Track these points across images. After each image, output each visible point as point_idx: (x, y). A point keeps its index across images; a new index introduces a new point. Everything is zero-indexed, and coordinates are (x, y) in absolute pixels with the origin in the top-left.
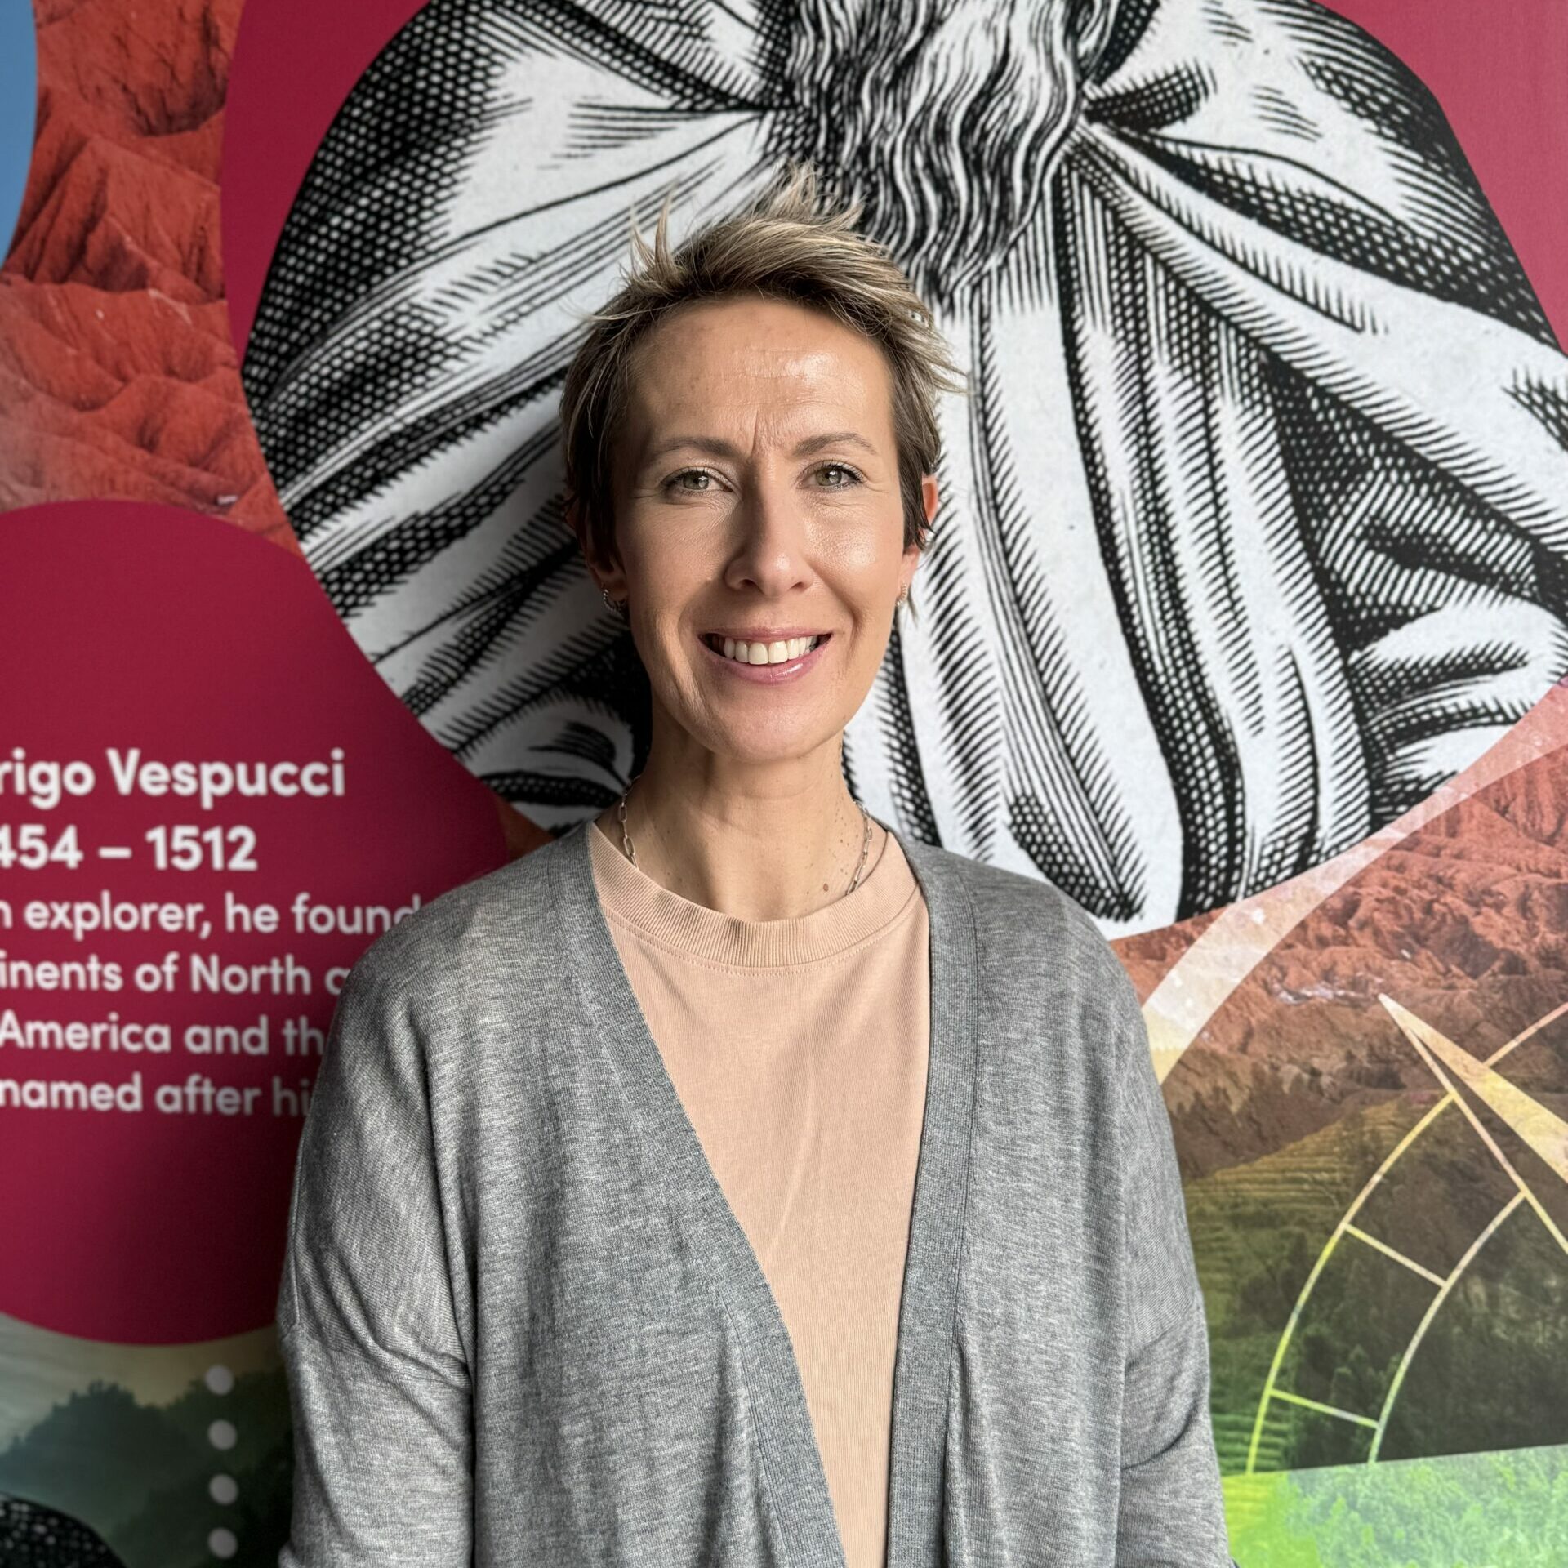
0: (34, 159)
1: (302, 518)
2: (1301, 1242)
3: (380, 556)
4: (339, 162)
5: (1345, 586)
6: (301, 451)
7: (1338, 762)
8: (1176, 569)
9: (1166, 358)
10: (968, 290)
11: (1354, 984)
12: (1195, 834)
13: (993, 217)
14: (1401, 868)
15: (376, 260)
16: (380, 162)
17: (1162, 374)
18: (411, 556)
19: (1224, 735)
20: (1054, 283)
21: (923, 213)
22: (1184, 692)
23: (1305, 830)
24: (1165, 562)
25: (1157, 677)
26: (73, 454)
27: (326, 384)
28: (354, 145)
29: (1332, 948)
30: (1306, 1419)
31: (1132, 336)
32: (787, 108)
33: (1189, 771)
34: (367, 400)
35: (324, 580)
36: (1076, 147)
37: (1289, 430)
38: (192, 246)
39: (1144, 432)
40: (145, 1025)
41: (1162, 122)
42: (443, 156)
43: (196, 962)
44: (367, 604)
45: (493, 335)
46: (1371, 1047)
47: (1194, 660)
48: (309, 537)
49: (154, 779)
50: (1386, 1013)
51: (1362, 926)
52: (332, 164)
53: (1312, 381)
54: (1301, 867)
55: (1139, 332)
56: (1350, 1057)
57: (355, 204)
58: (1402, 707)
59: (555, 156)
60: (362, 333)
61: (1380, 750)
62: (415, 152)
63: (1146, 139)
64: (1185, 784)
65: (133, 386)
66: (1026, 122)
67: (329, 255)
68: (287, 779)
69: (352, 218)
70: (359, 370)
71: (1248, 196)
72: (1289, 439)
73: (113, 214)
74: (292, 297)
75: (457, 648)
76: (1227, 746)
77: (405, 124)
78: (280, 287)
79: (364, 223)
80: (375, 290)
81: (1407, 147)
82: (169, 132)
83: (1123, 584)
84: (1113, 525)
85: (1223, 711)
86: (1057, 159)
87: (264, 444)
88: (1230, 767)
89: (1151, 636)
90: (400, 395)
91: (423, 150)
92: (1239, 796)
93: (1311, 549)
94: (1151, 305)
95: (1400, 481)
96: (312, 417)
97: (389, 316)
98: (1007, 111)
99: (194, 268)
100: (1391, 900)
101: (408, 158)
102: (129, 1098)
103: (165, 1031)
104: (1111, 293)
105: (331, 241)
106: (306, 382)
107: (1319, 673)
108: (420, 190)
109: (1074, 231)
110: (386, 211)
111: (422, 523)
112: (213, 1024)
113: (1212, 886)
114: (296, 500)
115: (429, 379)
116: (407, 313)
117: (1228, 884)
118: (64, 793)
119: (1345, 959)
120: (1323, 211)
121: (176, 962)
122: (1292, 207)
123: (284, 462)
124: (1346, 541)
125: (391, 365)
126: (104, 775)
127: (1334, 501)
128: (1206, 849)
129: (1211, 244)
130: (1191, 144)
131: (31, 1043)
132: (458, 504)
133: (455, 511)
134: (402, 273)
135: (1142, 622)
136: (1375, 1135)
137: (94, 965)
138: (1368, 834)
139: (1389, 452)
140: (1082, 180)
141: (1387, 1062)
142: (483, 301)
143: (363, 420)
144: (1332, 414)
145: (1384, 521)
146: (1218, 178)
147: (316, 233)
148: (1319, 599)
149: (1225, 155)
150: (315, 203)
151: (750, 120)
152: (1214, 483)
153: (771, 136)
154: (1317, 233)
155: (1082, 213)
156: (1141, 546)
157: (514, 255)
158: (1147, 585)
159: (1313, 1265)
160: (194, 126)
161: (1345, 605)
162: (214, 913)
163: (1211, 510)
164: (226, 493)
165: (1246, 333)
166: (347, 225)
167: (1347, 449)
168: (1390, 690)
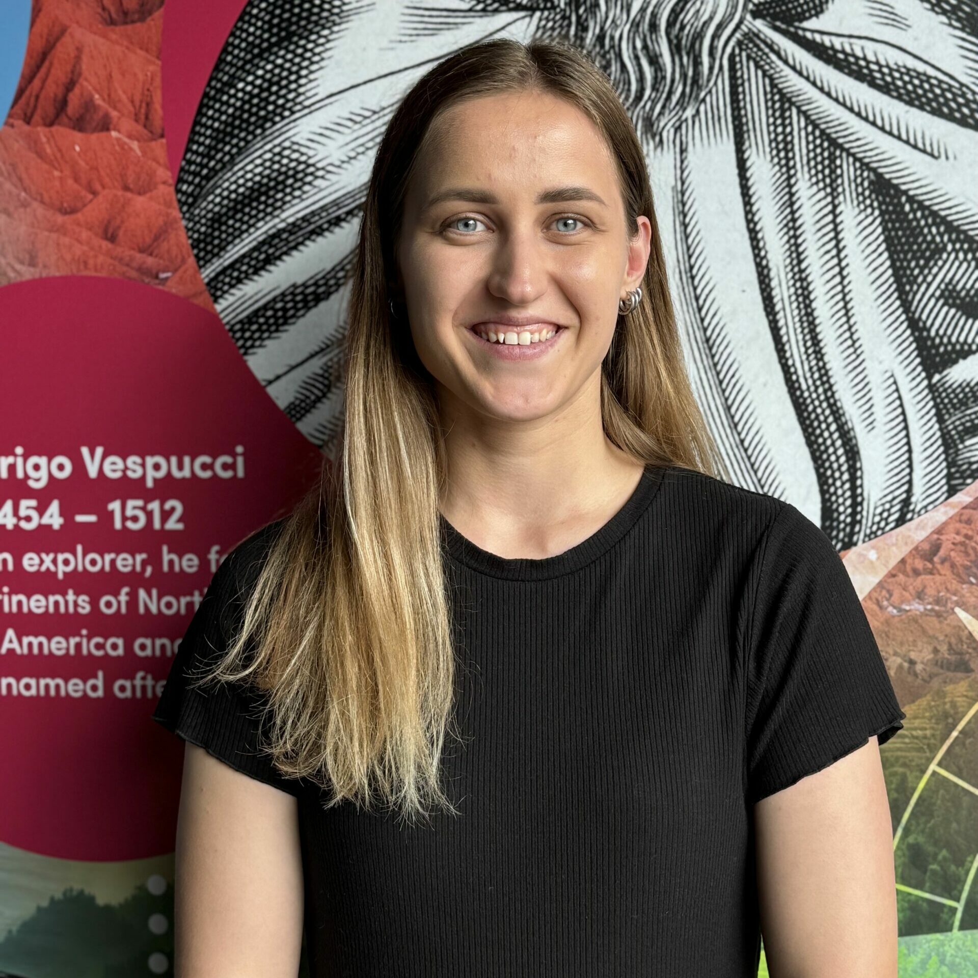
0: (30, 40)
1: (216, 288)
2: (904, 778)
3: (269, 313)
4: (243, 45)
5: (929, 331)
6: (216, 242)
7: (925, 450)
8: (814, 319)
9: (807, 176)
10: (672, 131)
11: (938, 601)
12: (829, 499)
13: (689, 82)
14: (969, 522)
15: (268, 112)
16: (272, 45)
17: (804, 187)
18: (291, 312)
19: (848, 432)
20: (731, 127)
21: (641, 79)
22: (821, 402)
23: (904, 496)
24: (807, 314)
25: (802, 392)
26: (58, 244)
27: (233, 196)
28: (253, 34)
29: (923, 577)
30: (909, 901)
31: (783, 162)
32: (548, 9)
33: (825, 456)
34: (262, 207)
35: (231, 330)
36: (745, 35)
37: (890, 225)
38: (141, 102)
39: (792, 226)
40: (106, 638)
41: (802, 18)
42: (314, 41)
43: (142, 594)
44: (260, 346)
45: (348, 162)
46: (950, 644)
47: (828, 381)
48: (221, 301)
49: (113, 467)
50: (960, 620)
51: (943, 562)
52: (238, 46)
53: (905, 192)
54: (901, 521)
55: (788, 159)
56: (936, 651)
57: (254, 74)
58: (969, 412)
59: (391, 41)
60: (258, 161)
61: (954, 441)
62: (295, 39)
63: (792, 29)
64: (822, 465)
65: (100, 198)
66: (711, 18)
67: (236, 109)
68: (204, 467)
69: (252, 83)
70: (256, 186)
71: (861, 67)
72: (890, 231)
73: (86, 80)
74: (210, 136)
75: (322, 376)
76: (850, 440)
77: (289, 19)
78: (203, 130)
79: (260, 86)
80: (268, 132)
81: (969, 34)
82: (125, 23)
83: (779, 329)
84: (772, 289)
85: (847, 416)
86: (732, 43)
87: (191, 237)
88: (853, 454)
89: (798, 365)
90: (284, 203)
91: (301, 38)
92: (859, 474)
93: (906, 306)
94: (796, 141)
95: (965, 259)
96: (224, 219)
97: (277, 150)
98: (698, 11)
99: (143, 117)
100: (962, 544)
101: (291, 43)
102: (94, 688)
103: (120, 642)
104: (769, 133)
105: (238, 99)
106: (220, 195)
107: (912, 389)
108: (299, 64)
109: (744, 92)
110: (276, 79)
111: (299, 290)
112: (153, 636)
113: (841, 535)
114: (212, 275)
115: (304, 192)
116: (289, 148)
117: (852, 534)
118: (51, 476)
119: (931, 584)
120: (911, 77)
121: (127, 594)
122: (891, 75)
123: (204, 249)
124: (929, 299)
125: (278, 183)
126: (79, 466)
127: (921, 272)
128: (837, 510)
129: (836, 100)
130: (822, 33)
131: (26, 651)
132: (323, 277)
133: (321, 282)
134: (286, 121)
135: (792, 355)
136: (954, 705)
137: (71, 597)
138: (947, 499)
139: (958, 240)
140: (749, 57)
141: (961, 654)
142: (341, 139)
143: (259, 220)
144: (919, 214)
145: (955, 287)
146: (841, 56)
147: (227, 93)
148: (911, 339)
149: (845, 40)
150: (226, 73)
151: (524, 18)
152: (840, 261)
153: (538, 28)
154: (908, 93)
155: (749, 79)
156: (791, 303)
157: (363, 108)
158: (795, 330)
159: (912, 794)
160: (142, 19)
161: (929, 343)
162: (155, 559)
163: (838, 279)
164: (164, 271)
165: (860, 160)
166: (249, 88)
167: (929, 238)
168: (960, 401)
